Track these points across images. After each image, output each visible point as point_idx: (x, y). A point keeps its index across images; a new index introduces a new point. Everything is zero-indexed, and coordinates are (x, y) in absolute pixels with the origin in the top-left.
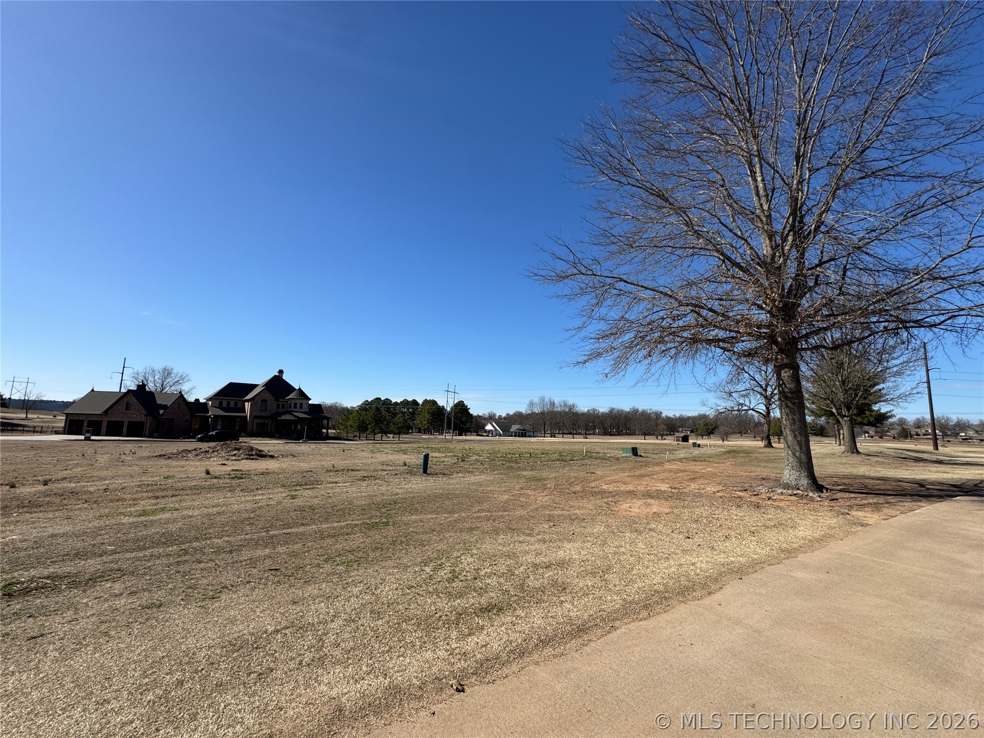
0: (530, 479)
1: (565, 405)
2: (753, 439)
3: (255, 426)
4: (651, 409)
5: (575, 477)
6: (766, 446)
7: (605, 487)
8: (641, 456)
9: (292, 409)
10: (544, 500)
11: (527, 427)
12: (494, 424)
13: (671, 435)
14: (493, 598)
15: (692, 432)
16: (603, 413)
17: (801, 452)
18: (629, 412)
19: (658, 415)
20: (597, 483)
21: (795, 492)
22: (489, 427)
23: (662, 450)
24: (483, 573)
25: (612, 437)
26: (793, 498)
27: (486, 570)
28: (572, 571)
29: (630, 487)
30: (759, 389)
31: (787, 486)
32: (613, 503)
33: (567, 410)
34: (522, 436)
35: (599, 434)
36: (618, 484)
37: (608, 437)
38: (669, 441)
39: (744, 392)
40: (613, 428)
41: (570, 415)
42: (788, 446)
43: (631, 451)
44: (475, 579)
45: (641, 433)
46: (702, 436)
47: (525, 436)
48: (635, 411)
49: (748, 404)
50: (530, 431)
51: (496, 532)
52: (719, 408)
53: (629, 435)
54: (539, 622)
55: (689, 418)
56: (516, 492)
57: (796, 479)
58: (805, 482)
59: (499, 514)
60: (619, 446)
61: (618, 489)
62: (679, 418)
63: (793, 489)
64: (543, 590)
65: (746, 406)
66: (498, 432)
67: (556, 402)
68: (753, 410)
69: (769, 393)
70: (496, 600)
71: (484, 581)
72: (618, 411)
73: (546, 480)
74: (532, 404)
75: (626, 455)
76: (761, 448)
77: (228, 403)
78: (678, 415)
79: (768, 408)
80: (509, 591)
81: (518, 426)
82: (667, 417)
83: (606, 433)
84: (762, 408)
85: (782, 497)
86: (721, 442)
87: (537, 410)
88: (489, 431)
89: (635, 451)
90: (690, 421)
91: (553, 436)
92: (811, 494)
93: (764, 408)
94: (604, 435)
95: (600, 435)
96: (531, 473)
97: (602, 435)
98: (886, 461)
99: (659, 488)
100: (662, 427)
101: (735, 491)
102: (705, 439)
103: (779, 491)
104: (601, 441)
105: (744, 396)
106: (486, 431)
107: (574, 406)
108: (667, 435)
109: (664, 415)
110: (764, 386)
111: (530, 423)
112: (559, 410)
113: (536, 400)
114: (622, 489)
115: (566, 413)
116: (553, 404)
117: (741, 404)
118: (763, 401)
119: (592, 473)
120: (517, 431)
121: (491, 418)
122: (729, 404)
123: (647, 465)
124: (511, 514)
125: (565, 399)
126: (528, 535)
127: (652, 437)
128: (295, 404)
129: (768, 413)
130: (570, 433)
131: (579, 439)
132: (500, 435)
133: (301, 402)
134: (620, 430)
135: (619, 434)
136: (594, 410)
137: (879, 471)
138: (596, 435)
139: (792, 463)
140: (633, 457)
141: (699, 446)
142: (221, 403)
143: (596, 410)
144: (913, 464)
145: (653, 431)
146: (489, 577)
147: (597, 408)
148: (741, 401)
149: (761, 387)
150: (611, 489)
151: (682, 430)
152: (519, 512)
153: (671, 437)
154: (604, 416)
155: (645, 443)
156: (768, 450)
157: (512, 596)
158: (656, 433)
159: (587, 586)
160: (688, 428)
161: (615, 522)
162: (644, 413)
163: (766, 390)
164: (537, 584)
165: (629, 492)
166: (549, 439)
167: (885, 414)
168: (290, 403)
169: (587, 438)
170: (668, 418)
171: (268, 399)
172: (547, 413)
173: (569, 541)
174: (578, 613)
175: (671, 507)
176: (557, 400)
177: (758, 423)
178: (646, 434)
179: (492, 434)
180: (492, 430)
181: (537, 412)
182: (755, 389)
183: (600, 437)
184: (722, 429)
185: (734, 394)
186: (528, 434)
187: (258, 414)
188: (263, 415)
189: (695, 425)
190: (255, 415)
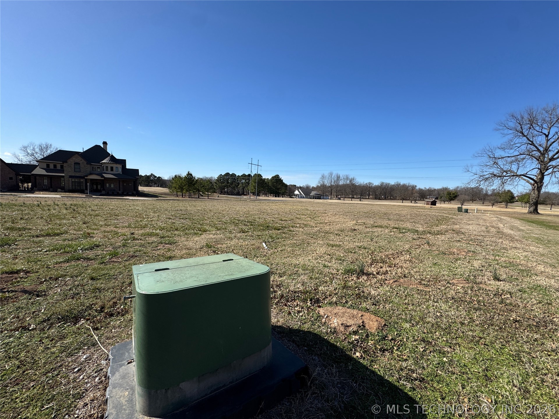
1: (347, 178)
3: (71, 184)
9: (105, 171)
13: (421, 200)
15: (437, 199)
18: (394, 185)
19: (414, 187)
22: (297, 192)
25: (380, 201)
34: (318, 199)
35: (372, 199)
38: (421, 204)
40: (382, 195)
41: (350, 185)
46: (445, 202)
47: (320, 199)
48: (398, 185)
50: (324, 196)
53: (392, 199)
55: (435, 190)
62: (428, 190)
66: (302, 195)
67: (341, 176)
72: (386, 185)
74: (323, 177)
77: (55, 166)
78: (428, 188)
81: (316, 192)
82: (420, 189)
87: (327, 183)
88: (296, 195)
90: (436, 192)
94: (375, 199)
95: (373, 199)
100: (416, 195)
102: (446, 204)
104: (370, 203)
106: (294, 195)
107: (353, 179)
108: (418, 200)
109: (417, 188)
113: (326, 174)
115: (347, 184)
116: (338, 177)
120: (315, 195)
127: (408, 201)
128: (107, 167)
130: (350, 198)
131: (356, 202)
132: (303, 198)
133: (112, 165)
134: (387, 196)
138: (370, 199)
142: (48, 166)
143: (371, 183)
145: (409, 197)
151: (429, 198)
153: (423, 202)
154: (377, 187)
155: (403, 206)
158: (411, 198)
160: (434, 196)
162: (404, 186)
168: (103, 166)
169: (362, 201)
171: (81, 162)
178: (403, 199)
179: (298, 197)
180: (298, 195)
184: (462, 197)
186: (322, 197)
187: (73, 175)
188: (77, 175)
189: (439, 194)
190: (70, 175)
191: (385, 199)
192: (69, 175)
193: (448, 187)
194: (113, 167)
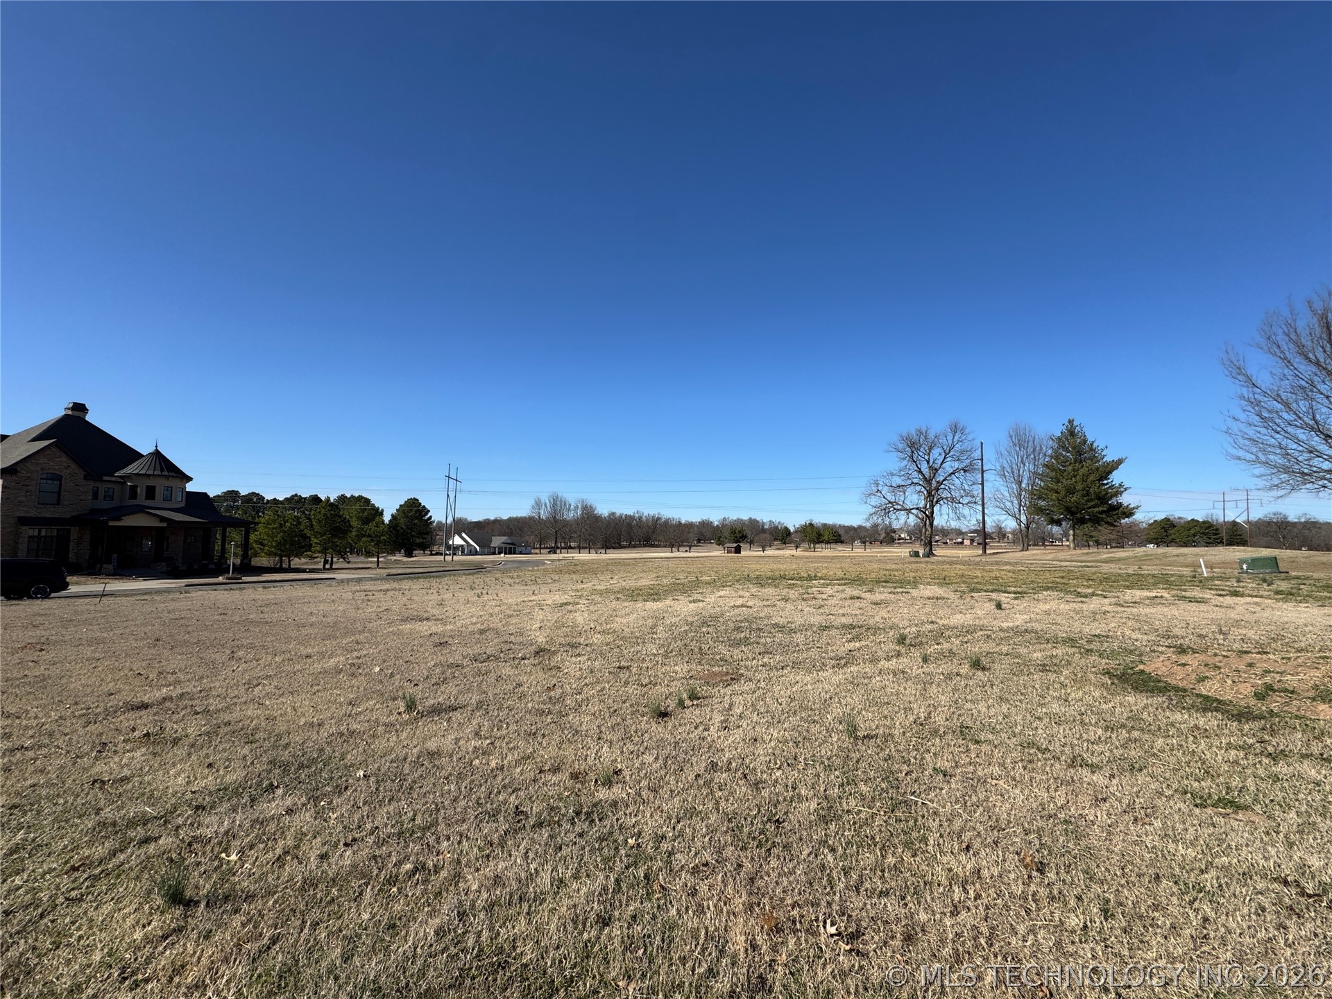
1: (583, 507)
3: (23, 546)
9: (145, 500)
11: (518, 539)
12: (464, 535)
22: (457, 541)
33: (585, 513)
34: (510, 553)
45: (667, 544)
47: (514, 553)
50: (521, 545)
66: (472, 549)
74: (538, 503)
81: (504, 539)
87: (544, 514)
88: (457, 547)
106: (451, 548)
113: (545, 498)
120: (503, 545)
121: (460, 526)
128: (150, 489)
132: (476, 553)
133: (166, 484)
171: (65, 474)
178: (673, 545)
179: (463, 552)
180: (462, 546)
186: (518, 550)
187: (33, 514)
188: (48, 515)
189: (701, 534)
190: (22, 514)
191: (631, 546)
192: (18, 514)
193: (711, 520)
194: (154, 487)
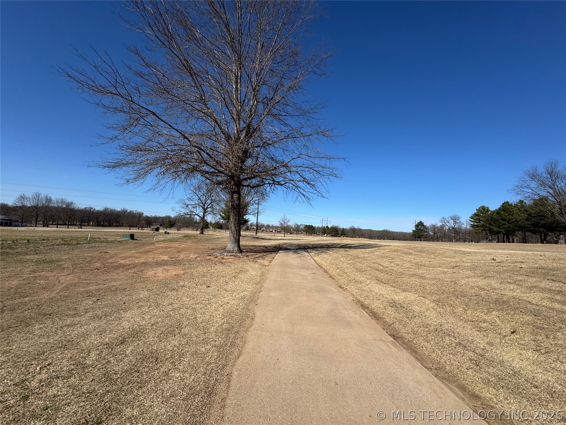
0: (38, 262)
2: (192, 230)
4: (136, 211)
5: (91, 257)
6: (200, 234)
7: (122, 262)
8: (136, 240)
10: (68, 279)
11: (14, 218)
13: (147, 227)
14: (75, 413)
15: (161, 225)
16: (98, 211)
17: (237, 235)
19: (141, 215)
20: (114, 259)
21: (232, 254)
23: (148, 236)
24: (34, 384)
26: (232, 257)
27: (39, 377)
28: (151, 338)
29: (142, 260)
30: (202, 205)
31: (229, 252)
32: (140, 273)
33: (64, 206)
35: (92, 226)
36: (132, 259)
37: (100, 228)
38: (147, 230)
39: (194, 206)
40: (106, 222)
41: (67, 211)
42: (232, 232)
43: (129, 237)
44: (26, 398)
45: (127, 225)
46: (167, 228)
48: (124, 211)
49: (195, 212)
50: (18, 222)
51: (26, 323)
52: (181, 213)
53: (118, 226)
54: (163, 410)
55: (160, 217)
56: (28, 275)
57: (233, 248)
58: (236, 249)
59: (16, 301)
60: (114, 234)
61: (133, 262)
62: (154, 217)
63: (231, 253)
64: (134, 369)
65: (194, 212)
68: (197, 215)
69: (206, 207)
70: (82, 414)
71: (44, 395)
72: (111, 210)
73: (59, 261)
74: (22, 198)
75: (125, 239)
76: (198, 234)
78: (153, 216)
79: (204, 215)
80: (94, 390)
83: (99, 224)
84: (201, 214)
85: (228, 257)
86: (177, 231)
89: (132, 237)
90: (161, 219)
91: (45, 225)
92: (238, 254)
93: (203, 215)
95: (94, 226)
96: (37, 257)
97: (96, 226)
98: (249, 239)
99: (162, 259)
100: (143, 222)
101: (205, 256)
103: (225, 254)
104: (95, 230)
105: (194, 207)
108: (145, 227)
109: (144, 215)
110: (204, 203)
111: (19, 214)
112: (56, 205)
113: (29, 195)
114: (137, 262)
115: (62, 208)
116: (49, 200)
117: (192, 212)
118: (203, 211)
119: (105, 252)
122: (186, 211)
123: (144, 245)
124: (34, 298)
125: (63, 197)
126: (73, 316)
127: (135, 228)
129: (204, 217)
130: (65, 224)
131: (74, 229)
134: (111, 223)
135: (110, 225)
136: (91, 208)
137: (249, 243)
138: (90, 226)
139: (232, 240)
140: (131, 240)
141: (168, 233)
144: (257, 240)
145: (136, 224)
146: (49, 384)
147: (93, 207)
148: (192, 210)
149: (203, 204)
150: (128, 263)
151: (155, 225)
152: (46, 295)
153: (149, 229)
156: (201, 235)
157: (103, 395)
158: (138, 225)
159: (175, 346)
160: (159, 223)
161: (153, 286)
162: (131, 213)
163: (204, 205)
164: (125, 365)
165: (143, 263)
166: (40, 229)
167: (247, 220)
169: (81, 228)
170: (147, 217)
172: (42, 207)
173: (125, 310)
174: (193, 377)
175: (183, 270)
176: (54, 198)
177: (195, 222)
178: (130, 226)
181: (29, 205)
182: (200, 204)
183: (93, 227)
184: (178, 224)
185: (189, 206)
186: (13, 224)
189: (163, 221)
